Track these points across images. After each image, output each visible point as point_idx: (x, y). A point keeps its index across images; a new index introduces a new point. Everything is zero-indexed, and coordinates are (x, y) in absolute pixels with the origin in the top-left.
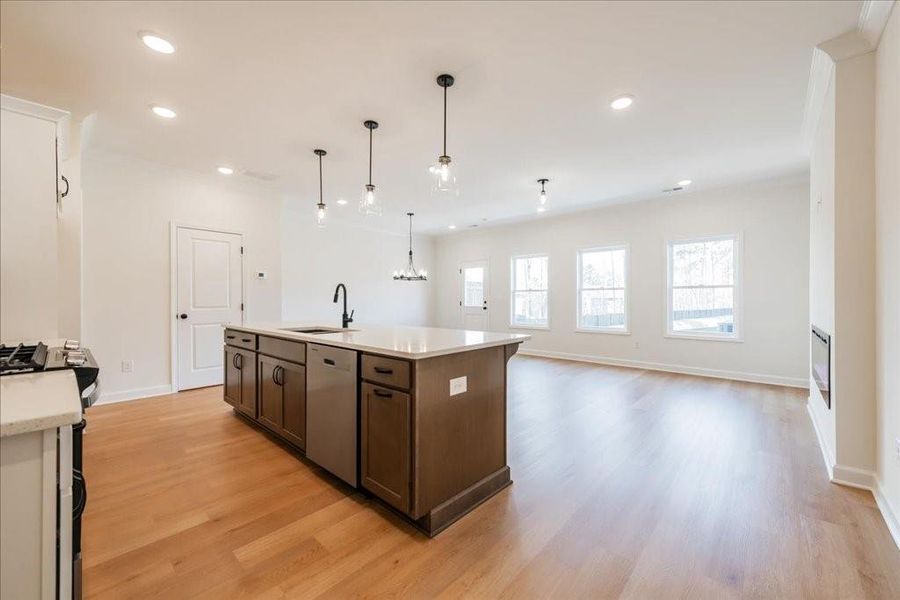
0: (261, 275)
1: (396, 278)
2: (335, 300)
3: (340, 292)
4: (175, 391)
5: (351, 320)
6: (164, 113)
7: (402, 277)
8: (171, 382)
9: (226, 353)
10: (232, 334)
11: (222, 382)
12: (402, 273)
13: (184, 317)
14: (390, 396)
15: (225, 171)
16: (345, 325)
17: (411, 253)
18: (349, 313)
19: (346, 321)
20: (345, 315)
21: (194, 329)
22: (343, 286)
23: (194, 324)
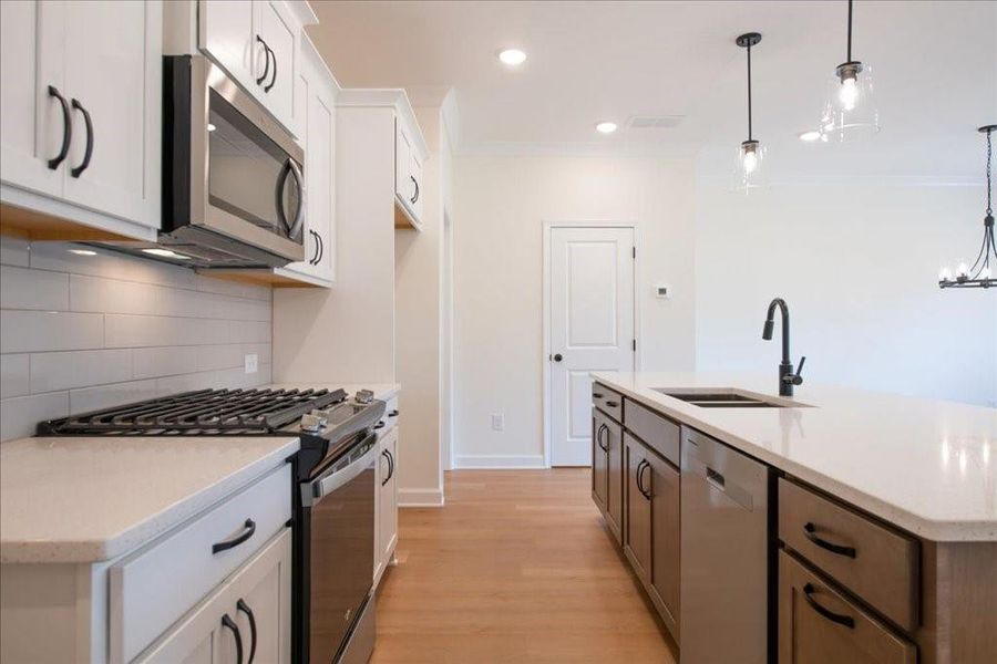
0: (662, 291)
1: (945, 284)
2: (767, 335)
3: (777, 319)
4: (548, 466)
5: (798, 380)
6: (513, 57)
7: (962, 281)
8: (542, 452)
9: (594, 419)
10: (601, 391)
11: (590, 463)
12: (963, 269)
13: (558, 358)
14: (849, 622)
15: (607, 128)
16: (785, 389)
17: (989, 221)
18: (794, 362)
19: (788, 379)
20: (785, 368)
21: (571, 376)
22: (782, 303)
23: (570, 370)
